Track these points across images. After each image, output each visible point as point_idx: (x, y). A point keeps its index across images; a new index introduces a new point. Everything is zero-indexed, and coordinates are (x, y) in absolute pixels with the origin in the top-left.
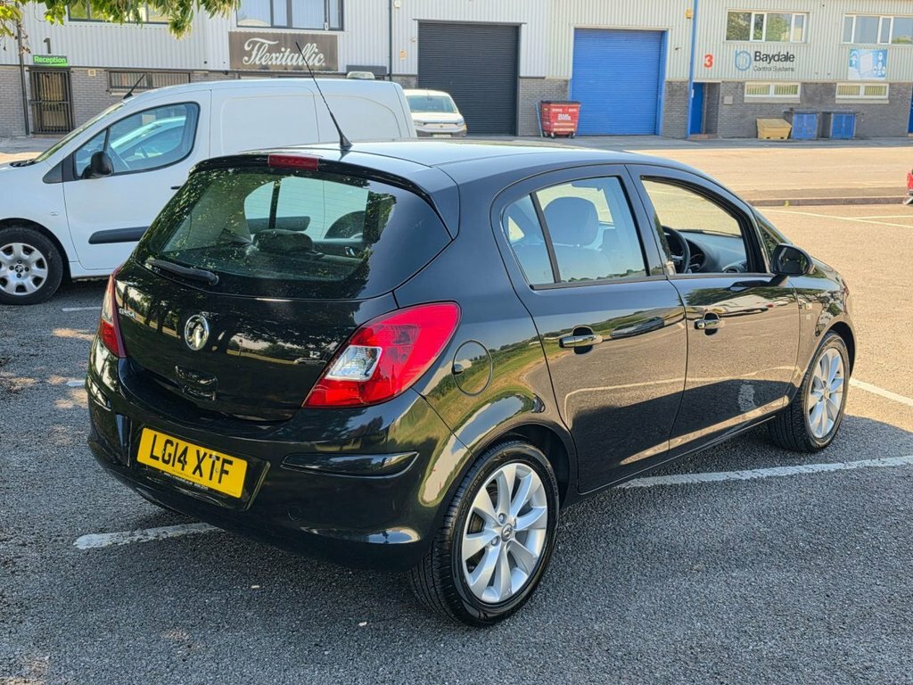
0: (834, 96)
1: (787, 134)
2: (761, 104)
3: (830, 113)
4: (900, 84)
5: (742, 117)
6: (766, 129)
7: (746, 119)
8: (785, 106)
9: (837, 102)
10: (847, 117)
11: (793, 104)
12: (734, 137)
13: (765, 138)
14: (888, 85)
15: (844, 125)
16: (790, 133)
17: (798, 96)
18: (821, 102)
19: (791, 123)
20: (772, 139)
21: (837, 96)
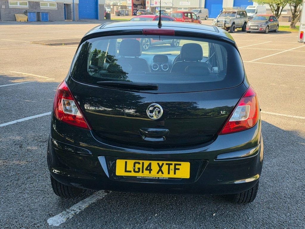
0: (40, 6)
1: (27, 20)
2: (15, 9)
3: (40, 13)
4: (60, 3)
5: (10, 13)
6: (19, 18)
7: (11, 14)
8: (24, 10)
9: (41, 8)
10: (46, 14)
11: (27, 9)
12: (8, 21)
13: (19, 21)
14: (56, 3)
15: (45, 17)
16: (27, 19)
17: (28, 6)
18: (36, 9)
19: (27, 15)
20: (21, 21)
21: (41, 7)
